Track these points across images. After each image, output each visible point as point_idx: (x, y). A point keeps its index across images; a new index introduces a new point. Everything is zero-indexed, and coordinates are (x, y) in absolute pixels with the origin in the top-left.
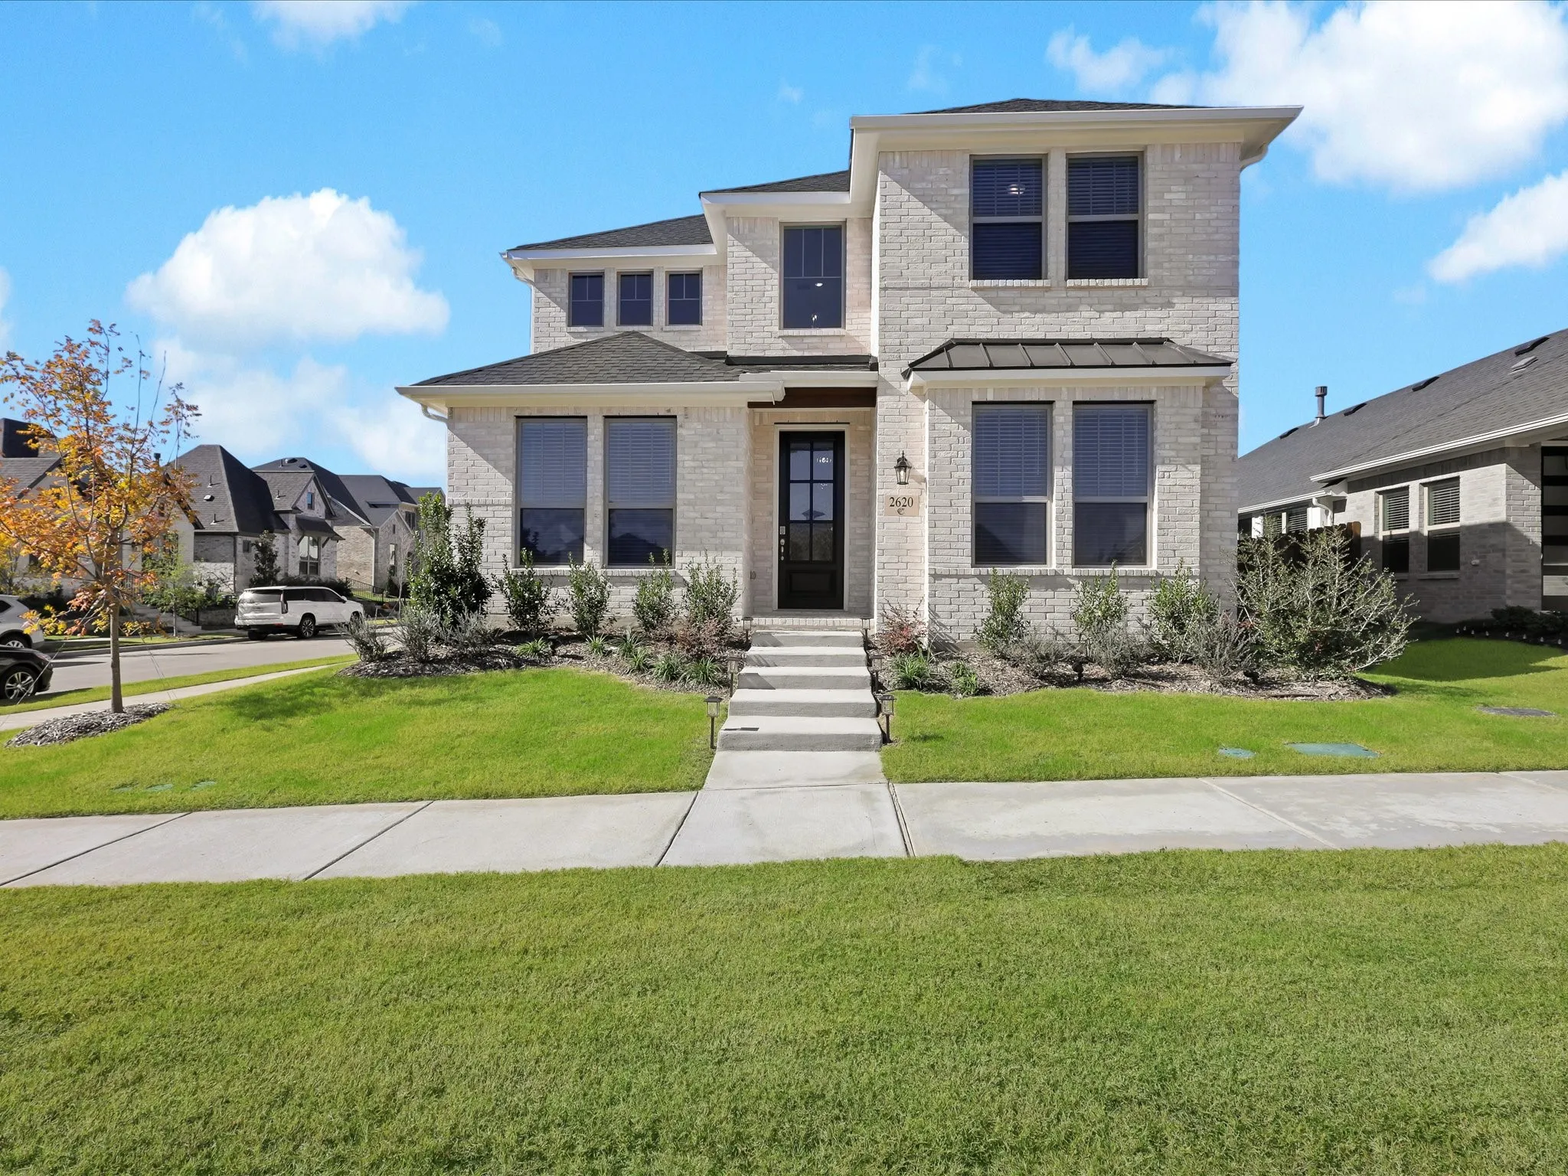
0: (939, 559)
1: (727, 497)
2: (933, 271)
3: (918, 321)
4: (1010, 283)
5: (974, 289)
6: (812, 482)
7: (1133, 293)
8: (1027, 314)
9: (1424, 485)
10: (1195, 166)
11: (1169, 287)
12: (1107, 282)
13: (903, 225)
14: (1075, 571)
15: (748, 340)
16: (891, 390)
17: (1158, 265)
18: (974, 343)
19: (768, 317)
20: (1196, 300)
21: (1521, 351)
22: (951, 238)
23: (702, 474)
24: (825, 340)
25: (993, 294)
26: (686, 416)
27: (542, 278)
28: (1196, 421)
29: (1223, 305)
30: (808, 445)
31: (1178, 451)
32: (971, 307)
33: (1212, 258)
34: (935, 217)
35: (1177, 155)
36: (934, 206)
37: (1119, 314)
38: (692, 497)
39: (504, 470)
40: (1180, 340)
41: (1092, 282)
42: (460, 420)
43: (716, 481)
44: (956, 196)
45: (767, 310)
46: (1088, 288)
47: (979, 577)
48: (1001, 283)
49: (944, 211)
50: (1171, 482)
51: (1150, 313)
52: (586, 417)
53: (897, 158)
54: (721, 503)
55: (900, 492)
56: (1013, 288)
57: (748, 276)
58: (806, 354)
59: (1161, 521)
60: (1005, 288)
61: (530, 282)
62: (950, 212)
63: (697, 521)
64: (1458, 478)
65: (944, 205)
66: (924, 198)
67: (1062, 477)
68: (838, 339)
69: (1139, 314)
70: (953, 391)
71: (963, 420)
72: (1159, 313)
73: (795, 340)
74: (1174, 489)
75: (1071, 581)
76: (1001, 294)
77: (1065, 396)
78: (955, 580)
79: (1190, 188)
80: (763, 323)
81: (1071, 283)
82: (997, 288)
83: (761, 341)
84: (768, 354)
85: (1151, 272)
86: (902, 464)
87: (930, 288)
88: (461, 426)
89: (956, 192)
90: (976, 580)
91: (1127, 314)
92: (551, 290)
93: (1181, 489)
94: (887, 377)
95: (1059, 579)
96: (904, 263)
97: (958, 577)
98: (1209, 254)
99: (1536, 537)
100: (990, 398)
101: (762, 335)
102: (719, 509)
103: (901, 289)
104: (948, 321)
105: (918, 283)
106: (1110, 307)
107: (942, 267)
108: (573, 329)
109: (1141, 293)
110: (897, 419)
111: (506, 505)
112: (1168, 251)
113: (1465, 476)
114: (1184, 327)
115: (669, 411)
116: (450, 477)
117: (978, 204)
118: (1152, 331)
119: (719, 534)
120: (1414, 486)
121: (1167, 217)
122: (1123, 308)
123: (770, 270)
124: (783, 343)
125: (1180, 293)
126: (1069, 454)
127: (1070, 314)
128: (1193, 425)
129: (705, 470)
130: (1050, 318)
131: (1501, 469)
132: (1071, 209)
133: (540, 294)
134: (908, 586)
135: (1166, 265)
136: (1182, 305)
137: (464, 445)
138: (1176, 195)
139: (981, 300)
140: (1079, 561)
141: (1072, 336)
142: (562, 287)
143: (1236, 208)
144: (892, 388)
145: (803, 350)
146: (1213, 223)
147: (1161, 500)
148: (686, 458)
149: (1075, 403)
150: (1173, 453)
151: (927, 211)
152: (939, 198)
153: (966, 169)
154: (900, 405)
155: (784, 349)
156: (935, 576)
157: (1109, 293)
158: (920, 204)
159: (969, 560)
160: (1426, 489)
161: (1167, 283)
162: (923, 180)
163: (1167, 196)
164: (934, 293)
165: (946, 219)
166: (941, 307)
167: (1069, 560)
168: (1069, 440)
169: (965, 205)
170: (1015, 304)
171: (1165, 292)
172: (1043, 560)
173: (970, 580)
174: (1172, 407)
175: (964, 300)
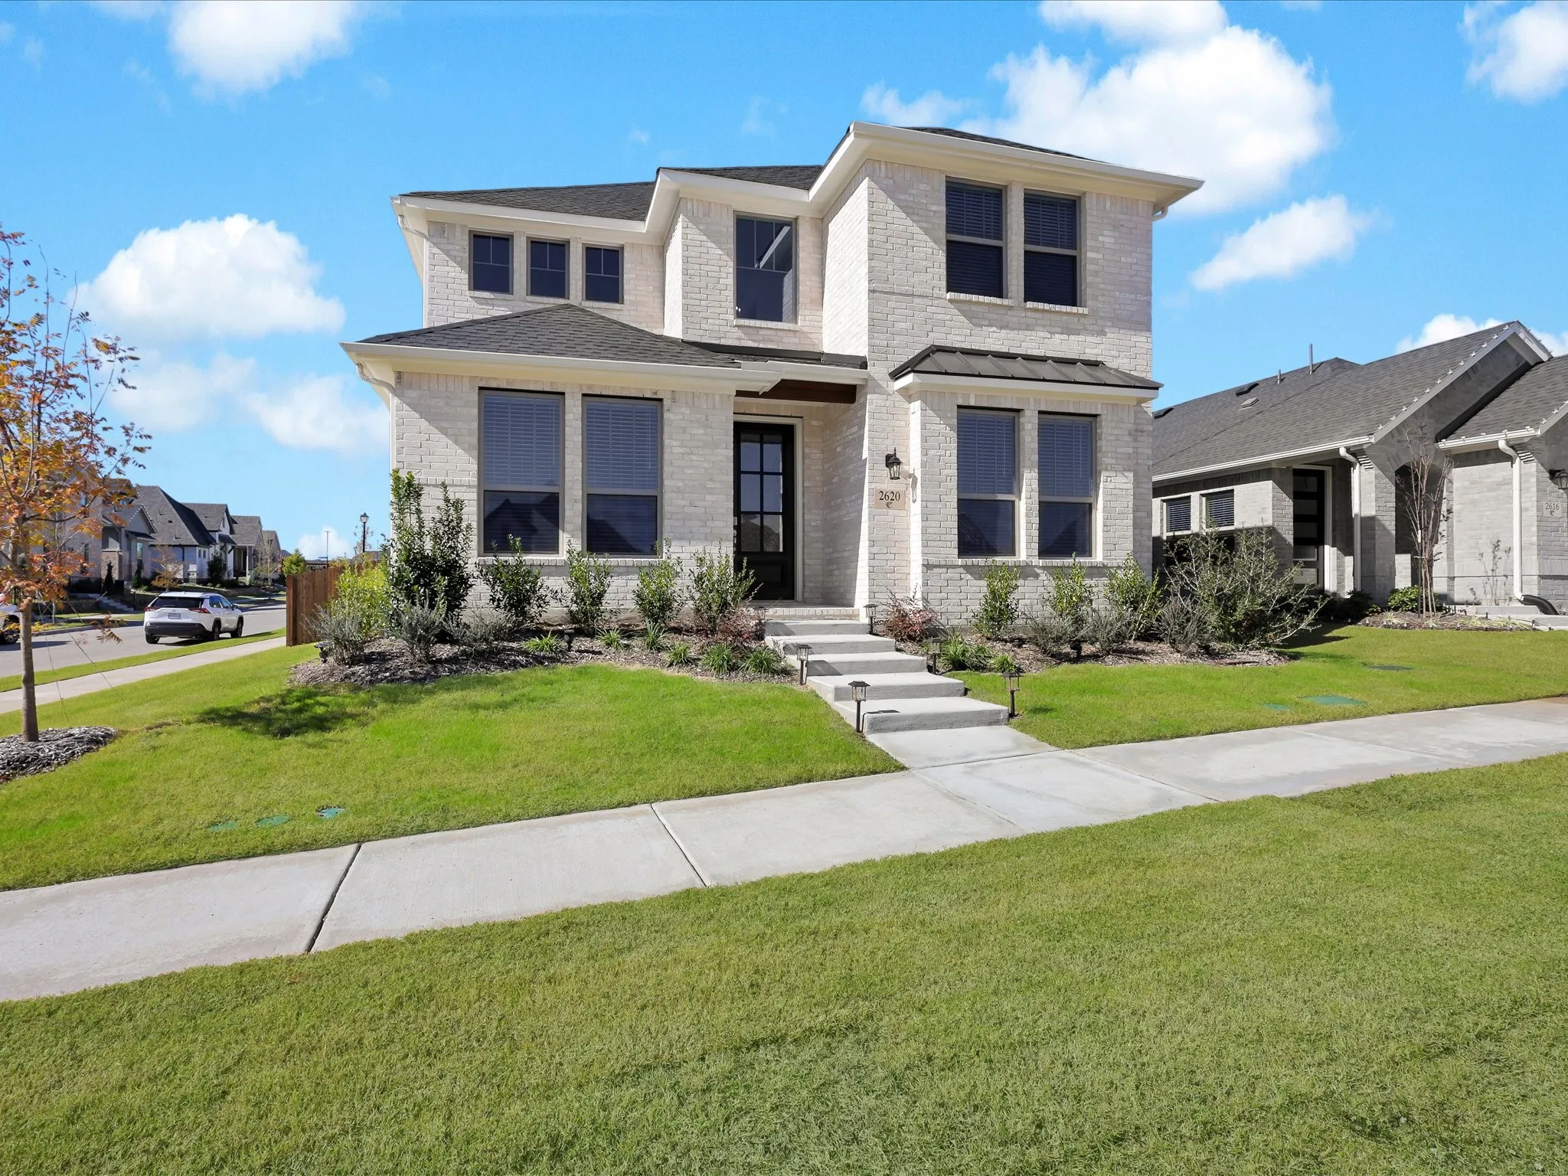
0: (931, 550)
1: (718, 485)
2: (916, 278)
3: (903, 325)
4: (981, 298)
5: (951, 301)
6: (762, 473)
7: (1076, 320)
8: (994, 329)
9: (1203, 495)
10: (1121, 217)
11: (1102, 318)
12: (1058, 308)
13: (889, 233)
14: (1041, 562)
15: (704, 326)
16: (878, 389)
17: (1095, 298)
18: (951, 351)
19: (723, 304)
20: (1122, 331)
21: (1241, 392)
22: (930, 250)
23: (691, 460)
24: (779, 333)
25: (966, 307)
26: (674, 400)
27: (438, 230)
28: (1130, 434)
29: (1140, 339)
30: (757, 438)
31: (1117, 459)
32: (948, 317)
33: (1133, 296)
34: (916, 229)
35: (1108, 205)
36: (916, 218)
37: (1065, 337)
38: (680, 484)
39: (467, 446)
40: (1111, 363)
41: (1047, 306)
42: (410, 386)
43: (706, 469)
44: (935, 212)
45: (723, 298)
46: (1043, 311)
47: (965, 567)
48: (974, 298)
49: (924, 225)
50: (1112, 486)
51: (1089, 339)
52: (563, 394)
53: (883, 168)
54: (711, 492)
55: (889, 486)
56: (983, 303)
57: (703, 261)
58: (761, 346)
59: (1106, 519)
60: (977, 303)
61: (422, 235)
62: (930, 226)
63: (687, 510)
64: (1232, 491)
65: (924, 219)
66: (908, 210)
67: (1029, 479)
68: (792, 334)
69: (1081, 338)
70: (941, 394)
71: (950, 422)
72: (1097, 340)
73: (751, 331)
74: (1114, 492)
75: (1038, 571)
76: (973, 308)
77: (1032, 405)
78: (945, 570)
79: (1117, 234)
80: (718, 310)
81: (1030, 304)
82: (970, 302)
83: (716, 328)
84: (723, 342)
85: (1089, 303)
86: (892, 461)
87: (913, 295)
88: (412, 394)
89: (934, 208)
90: (962, 570)
91: (1072, 337)
92: (449, 247)
93: (1120, 492)
94: (876, 376)
95: (1028, 570)
96: (890, 269)
97: (947, 567)
98: (1131, 293)
99: (1290, 538)
100: (972, 403)
101: (717, 322)
102: (708, 497)
103: (887, 293)
104: (929, 328)
105: (904, 289)
106: (1058, 329)
107: (923, 277)
108: (478, 294)
109: (1082, 320)
110: (885, 416)
111: (470, 486)
112: (1102, 286)
113: (1238, 489)
114: (1115, 353)
115: (655, 393)
116: (399, 451)
117: (953, 224)
118: (1090, 354)
119: (709, 523)
120: (1195, 496)
121: (1101, 256)
122: (1069, 331)
123: (725, 258)
124: (739, 333)
125: (1110, 324)
126: (1035, 458)
127: (1029, 333)
128: (1127, 438)
129: (694, 458)
130: (1012, 334)
131: (1268, 485)
132: (1028, 240)
133: (436, 250)
134: (898, 576)
135: (1100, 298)
136: (1112, 336)
137: (417, 415)
138: (1107, 239)
139: (956, 311)
140: (1044, 552)
141: (1030, 352)
142: (462, 246)
143: (1149, 257)
144: (880, 387)
145: (758, 341)
146: (1134, 267)
147: (1105, 501)
148: (675, 443)
149: (1040, 412)
150: (1113, 461)
151: (909, 222)
152: (920, 212)
153: (943, 189)
154: (888, 403)
155: (739, 339)
156: (928, 567)
157: (1058, 317)
158: (904, 215)
159: (956, 551)
160: (1204, 499)
161: (1101, 314)
162: (906, 193)
163: (1101, 238)
164: (917, 300)
165: (926, 232)
166: (923, 314)
167: (1036, 552)
168: (1035, 445)
169: (942, 222)
170: (984, 319)
171: (1100, 322)
172: (1012, 552)
173: (958, 570)
174: (1112, 421)
175: (942, 310)
